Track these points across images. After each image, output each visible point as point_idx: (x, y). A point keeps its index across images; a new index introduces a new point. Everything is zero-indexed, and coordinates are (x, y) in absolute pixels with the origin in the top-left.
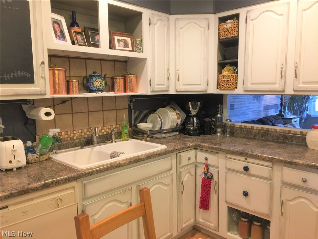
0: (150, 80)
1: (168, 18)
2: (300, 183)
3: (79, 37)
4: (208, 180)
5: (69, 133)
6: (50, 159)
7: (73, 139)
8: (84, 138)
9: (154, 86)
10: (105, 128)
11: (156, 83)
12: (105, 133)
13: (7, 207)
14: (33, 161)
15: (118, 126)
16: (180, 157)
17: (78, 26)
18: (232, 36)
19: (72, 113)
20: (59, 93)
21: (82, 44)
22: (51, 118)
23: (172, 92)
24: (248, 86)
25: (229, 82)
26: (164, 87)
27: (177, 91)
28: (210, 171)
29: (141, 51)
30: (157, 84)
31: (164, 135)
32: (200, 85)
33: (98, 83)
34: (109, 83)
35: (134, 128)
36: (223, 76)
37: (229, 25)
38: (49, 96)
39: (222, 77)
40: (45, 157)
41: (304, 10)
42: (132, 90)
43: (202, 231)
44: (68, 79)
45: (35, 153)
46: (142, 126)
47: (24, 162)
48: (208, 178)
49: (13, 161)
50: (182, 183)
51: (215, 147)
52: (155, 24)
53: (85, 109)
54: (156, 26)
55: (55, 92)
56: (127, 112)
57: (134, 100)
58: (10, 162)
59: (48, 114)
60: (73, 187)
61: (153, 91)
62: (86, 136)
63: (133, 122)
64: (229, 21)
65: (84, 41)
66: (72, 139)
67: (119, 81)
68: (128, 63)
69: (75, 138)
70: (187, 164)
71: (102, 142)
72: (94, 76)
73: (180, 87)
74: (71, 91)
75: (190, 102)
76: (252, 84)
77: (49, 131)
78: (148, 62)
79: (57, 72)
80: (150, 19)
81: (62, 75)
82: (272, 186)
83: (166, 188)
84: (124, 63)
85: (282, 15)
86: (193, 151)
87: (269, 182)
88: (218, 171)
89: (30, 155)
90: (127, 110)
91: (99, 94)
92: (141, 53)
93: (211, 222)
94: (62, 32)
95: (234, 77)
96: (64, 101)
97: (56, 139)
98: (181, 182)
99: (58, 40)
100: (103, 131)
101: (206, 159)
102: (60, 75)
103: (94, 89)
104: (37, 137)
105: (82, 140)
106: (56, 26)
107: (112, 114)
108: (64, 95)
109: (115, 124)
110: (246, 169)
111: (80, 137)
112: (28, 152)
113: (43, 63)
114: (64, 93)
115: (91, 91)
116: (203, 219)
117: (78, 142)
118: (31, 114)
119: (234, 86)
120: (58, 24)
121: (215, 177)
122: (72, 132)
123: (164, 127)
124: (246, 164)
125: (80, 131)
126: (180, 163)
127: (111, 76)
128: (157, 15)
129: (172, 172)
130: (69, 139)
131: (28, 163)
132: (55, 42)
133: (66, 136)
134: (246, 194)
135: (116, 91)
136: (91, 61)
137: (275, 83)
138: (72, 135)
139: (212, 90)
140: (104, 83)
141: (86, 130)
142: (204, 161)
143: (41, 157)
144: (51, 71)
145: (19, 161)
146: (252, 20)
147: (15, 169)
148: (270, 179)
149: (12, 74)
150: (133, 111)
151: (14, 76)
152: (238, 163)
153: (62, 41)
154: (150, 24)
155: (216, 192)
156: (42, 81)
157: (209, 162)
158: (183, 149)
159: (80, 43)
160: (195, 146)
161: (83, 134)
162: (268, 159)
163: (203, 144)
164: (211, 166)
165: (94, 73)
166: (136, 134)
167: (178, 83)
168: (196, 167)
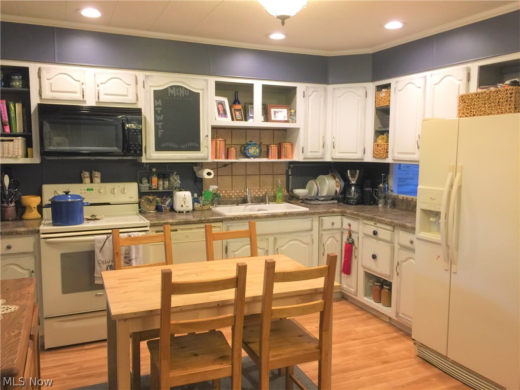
0: (303, 148)
1: (325, 88)
2: (409, 244)
3: (237, 113)
4: (350, 245)
5: (228, 192)
6: (209, 209)
7: (232, 198)
8: (241, 197)
9: (307, 153)
10: (261, 190)
11: (309, 150)
12: (261, 195)
13: (176, 230)
14: (198, 209)
15: (275, 190)
16: (322, 221)
17: (239, 103)
18: (385, 105)
19: (232, 175)
20: (219, 158)
21: (240, 119)
22: (211, 177)
23: (328, 159)
24: (396, 155)
25: (381, 151)
26: (319, 155)
27: (332, 159)
28: (352, 237)
29: (294, 121)
30: (310, 152)
31: (320, 202)
32: (356, 153)
33: (253, 150)
34: (264, 149)
35: (291, 193)
36: (378, 145)
37: (384, 94)
38: (210, 160)
39: (376, 146)
40: (207, 207)
41: (435, 85)
42: (286, 157)
43: (349, 299)
44: (227, 147)
45: (199, 203)
46: (298, 192)
47: (191, 208)
48: (350, 243)
49: (184, 206)
50: (323, 246)
51: (361, 214)
52: (309, 96)
53: (242, 172)
54: (310, 98)
55: (216, 158)
56: (284, 177)
57: (292, 166)
58: (182, 206)
59: (209, 174)
60: (220, 227)
61: (304, 158)
62: (243, 196)
63: (290, 188)
64: (383, 90)
65: (242, 115)
66: (230, 197)
67: (274, 149)
68: (287, 132)
69: (233, 197)
70: (331, 228)
71: (258, 203)
72: (250, 144)
73: (336, 155)
74: (229, 157)
75: (349, 171)
76: (399, 153)
77: (210, 187)
78: (301, 132)
79: (218, 142)
80: (304, 92)
81: (222, 144)
82: (393, 249)
83: (305, 246)
84: (283, 131)
85: (420, 88)
86: (340, 217)
87: (390, 245)
88: (358, 237)
89: (196, 203)
90: (285, 176)
91: (252, 160)
92: (294, 124)
93: (352, 287)
94: (224, 111)
95: (385, 146)
96: (225, 165)
97: (216, 195)
98: (322, 244)
99: (220, 118)
100: (259, 193)
101: (350, 225)
102: (221, 143)
103: (249, 155)
104: (203, 192)
105: (239, 199)
106: (220, 106)
107: (269, 179)
108: (224, 160)
109: (271, 187)
110: (375, 233)
111: (238, 197)
112: (195, 201)
113: (207, 136)
114: (223, 158)
115: (247, 157)
116: (347, 285)
117: (236, 200)
118: (199, 174)
119: (385, 155)
120: (222, 104)
121: (356, 243)
122: (231, 191)
123: (320, 194)
124: (375, 229)
125: (238, 191)
126: (322, 226)
127: (267, 143)
128: (312, 87)
129: (312, 233)
130: (228, 197)
131: (194, 210)
132: (217, 119)
133: (226, 195)
134: (374, 257)
135: (270, 157)
136: (250, 131)
137: (414, 154)
138: (231, 194)
139: (369, 158)
140: (258, 150)
141: (243, 191)
142: (348, 227)
143: (203, 207)
144: (214, 142)
145: (188, 207)
146: (400, 91)
147: (185, 212)
148: (391, 242)
149: (186, 144)
150: (290, 177)
151: (187, 146)
152: (370, 228)
153: (223, 118)
154: (304, 97)
155: (356, 257)
156: (206, 149)
157: (352, 228)
158: (325, 213)
159: (237, 119)
160: (341, 212)
161: (240, 194)
162: (389, 223)
163: (347, 211)
164: (353, 232)
165: (250, 142)
166: (292, 198)
167: (334, 150)
168: (342, 233)
